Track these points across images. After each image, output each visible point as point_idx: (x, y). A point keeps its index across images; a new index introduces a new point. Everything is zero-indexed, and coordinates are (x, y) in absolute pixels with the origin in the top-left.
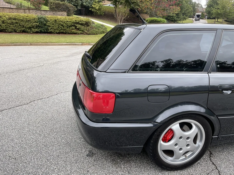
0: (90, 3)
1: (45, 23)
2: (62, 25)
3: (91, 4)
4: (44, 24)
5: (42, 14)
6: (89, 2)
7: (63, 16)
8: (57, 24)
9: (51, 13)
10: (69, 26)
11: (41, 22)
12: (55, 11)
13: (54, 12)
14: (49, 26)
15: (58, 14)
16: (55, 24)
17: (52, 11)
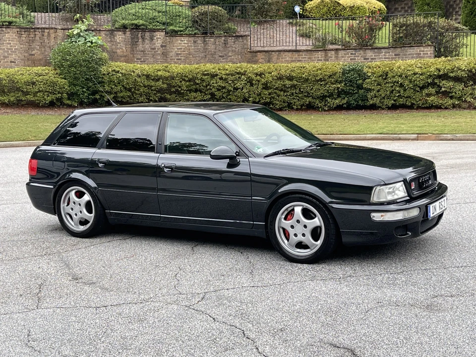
1: (360, 81)
2: (401, 85)
4: (356, 84)
5: (368, 59)
7: (421, 57)
8: (390, 82)
9: (389, 53)
10: (420, 88)
11: (351, 81)
12: (401, 47)
13: (399, 51)
14: (370, 90)
15: (409, 54)
16: (385, 84)
17: (393, 48)
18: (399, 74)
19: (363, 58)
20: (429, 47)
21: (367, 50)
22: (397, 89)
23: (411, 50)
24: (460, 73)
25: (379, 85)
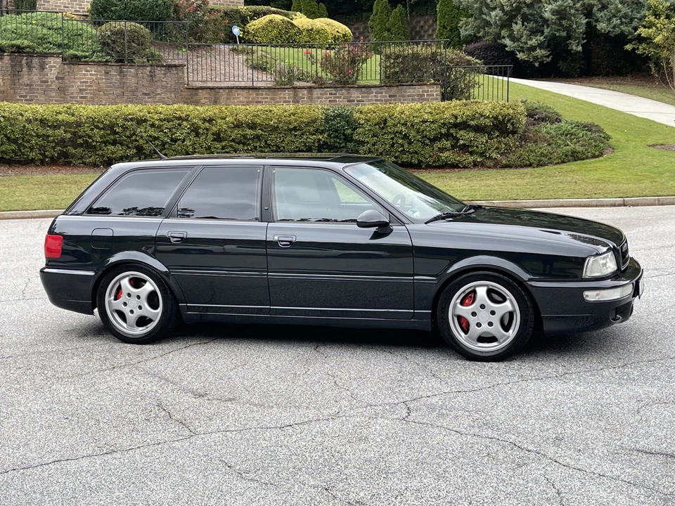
0: (632, 20)
1: (349, 131)
2: (406, 137)
3: (635, 24)
4: (344, 134)
5: (353, 101)
6: (625, 16)
7: (425, 100)
8: (390, 132)
9: (382, 93)
10: (431, 140)
11: (336, 131)
12: (397, 86)
13: (394, 90)
14: (361, 144)
15: (408, 96)
16: (383, 135)
17: (386, 86)
18: (402, 122)
19: (346, 100)
20: (435, 87)
21: (352, 89)
22: (400, 141)
23: (411, 90)
24: (482, 121)
25: (375, 136)
